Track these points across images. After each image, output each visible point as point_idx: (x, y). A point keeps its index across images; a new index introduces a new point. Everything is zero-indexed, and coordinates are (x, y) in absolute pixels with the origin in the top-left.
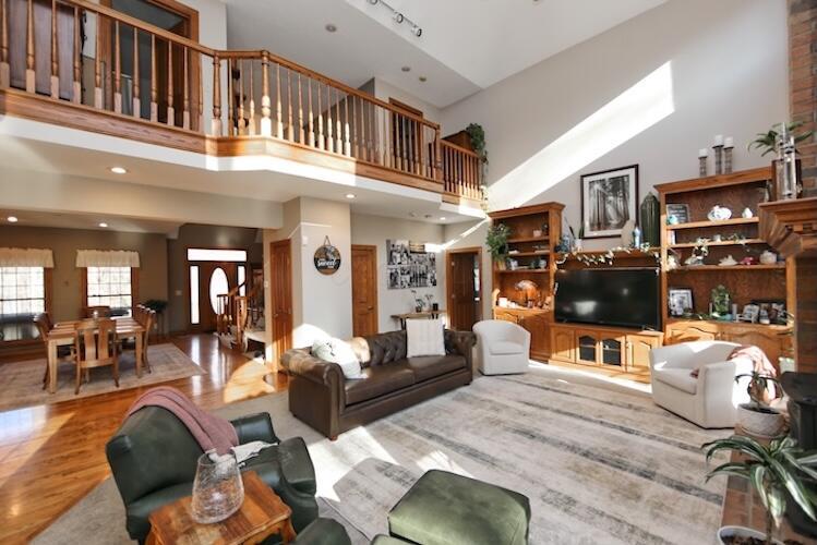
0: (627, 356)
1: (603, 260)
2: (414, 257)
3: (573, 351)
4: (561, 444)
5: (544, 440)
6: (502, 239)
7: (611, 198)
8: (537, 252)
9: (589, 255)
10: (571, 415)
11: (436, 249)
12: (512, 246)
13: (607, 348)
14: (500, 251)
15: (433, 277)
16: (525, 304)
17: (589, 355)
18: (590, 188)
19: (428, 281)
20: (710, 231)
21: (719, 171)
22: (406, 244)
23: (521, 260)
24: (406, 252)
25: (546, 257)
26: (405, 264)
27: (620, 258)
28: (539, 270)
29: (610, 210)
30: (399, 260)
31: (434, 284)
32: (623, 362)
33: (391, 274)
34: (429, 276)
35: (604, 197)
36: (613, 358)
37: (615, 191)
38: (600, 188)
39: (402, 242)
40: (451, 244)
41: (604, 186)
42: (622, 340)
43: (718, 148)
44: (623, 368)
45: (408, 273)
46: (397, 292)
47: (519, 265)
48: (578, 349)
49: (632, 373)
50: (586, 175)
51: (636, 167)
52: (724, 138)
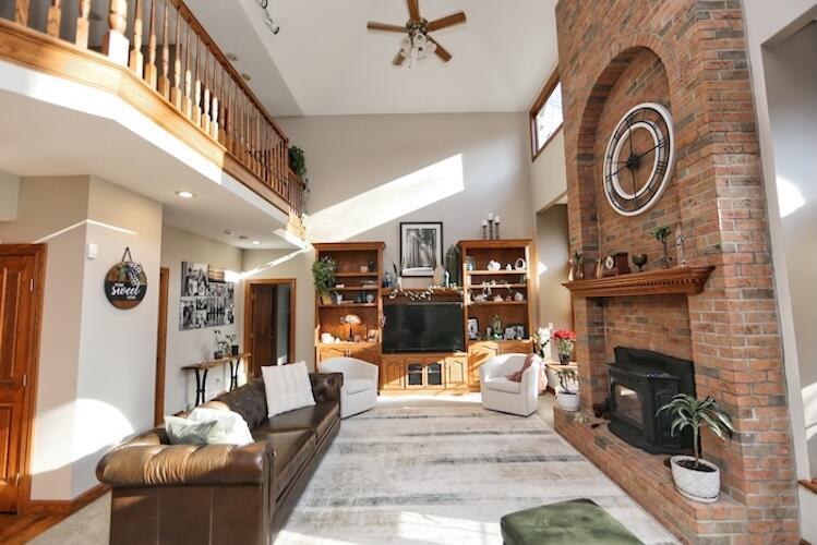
0: (445, 376)
1: (423, 296)
2: (213, 286)
3: (402, 378)
4: (475, 459)
5: (463, 461)
6: (330, 272)
7: (423, 245)
8: (365, 287)
9: (413, 291)
10: (451, 434)
11: (234, 278)
12: (339, 280)
13: (431, 371)
14: (325, 284)
15: (230, 313)
16: (351, 338)
17: (416, 380)
18: (408, 234)
19: (226, 317)
20: (489, 278)
21: (491, 237)
22: (205, 270)
23: (346, 295)
24: (204, 279)
25: (374, 292)
26: (202, 296)
27: (437, 295)
28: (367, 305)
29: (423, 254)
30: (195, 290)
31: (232, 322)
32: (443, 381)
33: (186, 308)
34: (227, 311)
35: (419, 243)
36: (436, 379)
37: (426, 240)
38: (416, 236)
39: (199, 267)
40: (254, 273)
41: (418, 234)
42: (441, 362)
43: (491, 222)
44: (443, 386)
45: (205, 308)
46: (191, 334)
47: (344, 299)
48: (407, 377)
49: (450, 389)
50: (405, 223)
51: (441, 223)
52: (494, 216)
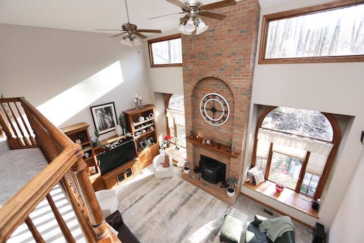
0: (133, 171)
7: (106, 116)
13: (127, 172)
20: (141, 125)
29: (107, 121)
35: (103, 116)
37: (107, 113)
38: (101, 112)
41: (102, 111)
44: (133, 175)
48: (118, 181)
50: (93, 107)
51: (113, 103)
52: (138, 96)
